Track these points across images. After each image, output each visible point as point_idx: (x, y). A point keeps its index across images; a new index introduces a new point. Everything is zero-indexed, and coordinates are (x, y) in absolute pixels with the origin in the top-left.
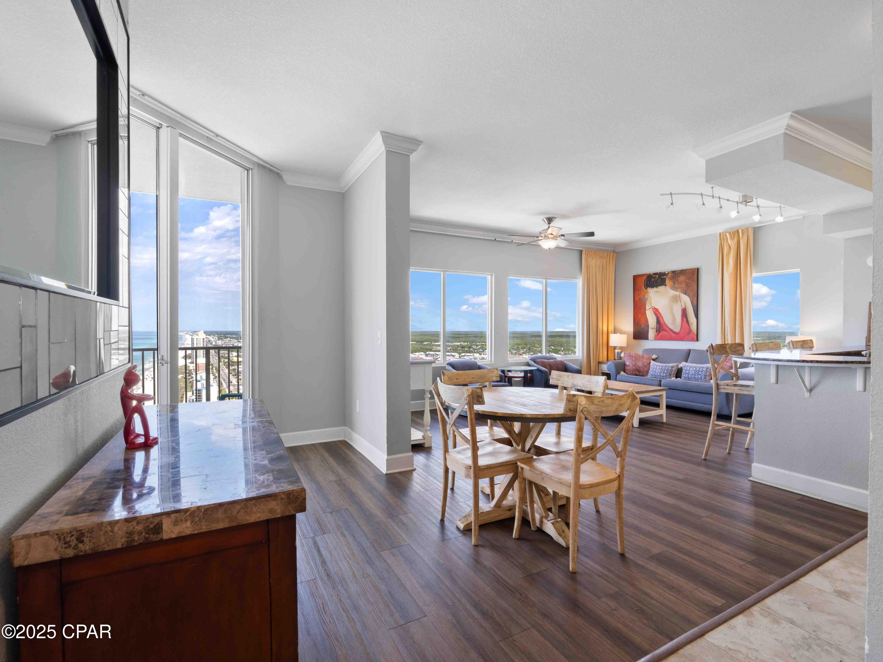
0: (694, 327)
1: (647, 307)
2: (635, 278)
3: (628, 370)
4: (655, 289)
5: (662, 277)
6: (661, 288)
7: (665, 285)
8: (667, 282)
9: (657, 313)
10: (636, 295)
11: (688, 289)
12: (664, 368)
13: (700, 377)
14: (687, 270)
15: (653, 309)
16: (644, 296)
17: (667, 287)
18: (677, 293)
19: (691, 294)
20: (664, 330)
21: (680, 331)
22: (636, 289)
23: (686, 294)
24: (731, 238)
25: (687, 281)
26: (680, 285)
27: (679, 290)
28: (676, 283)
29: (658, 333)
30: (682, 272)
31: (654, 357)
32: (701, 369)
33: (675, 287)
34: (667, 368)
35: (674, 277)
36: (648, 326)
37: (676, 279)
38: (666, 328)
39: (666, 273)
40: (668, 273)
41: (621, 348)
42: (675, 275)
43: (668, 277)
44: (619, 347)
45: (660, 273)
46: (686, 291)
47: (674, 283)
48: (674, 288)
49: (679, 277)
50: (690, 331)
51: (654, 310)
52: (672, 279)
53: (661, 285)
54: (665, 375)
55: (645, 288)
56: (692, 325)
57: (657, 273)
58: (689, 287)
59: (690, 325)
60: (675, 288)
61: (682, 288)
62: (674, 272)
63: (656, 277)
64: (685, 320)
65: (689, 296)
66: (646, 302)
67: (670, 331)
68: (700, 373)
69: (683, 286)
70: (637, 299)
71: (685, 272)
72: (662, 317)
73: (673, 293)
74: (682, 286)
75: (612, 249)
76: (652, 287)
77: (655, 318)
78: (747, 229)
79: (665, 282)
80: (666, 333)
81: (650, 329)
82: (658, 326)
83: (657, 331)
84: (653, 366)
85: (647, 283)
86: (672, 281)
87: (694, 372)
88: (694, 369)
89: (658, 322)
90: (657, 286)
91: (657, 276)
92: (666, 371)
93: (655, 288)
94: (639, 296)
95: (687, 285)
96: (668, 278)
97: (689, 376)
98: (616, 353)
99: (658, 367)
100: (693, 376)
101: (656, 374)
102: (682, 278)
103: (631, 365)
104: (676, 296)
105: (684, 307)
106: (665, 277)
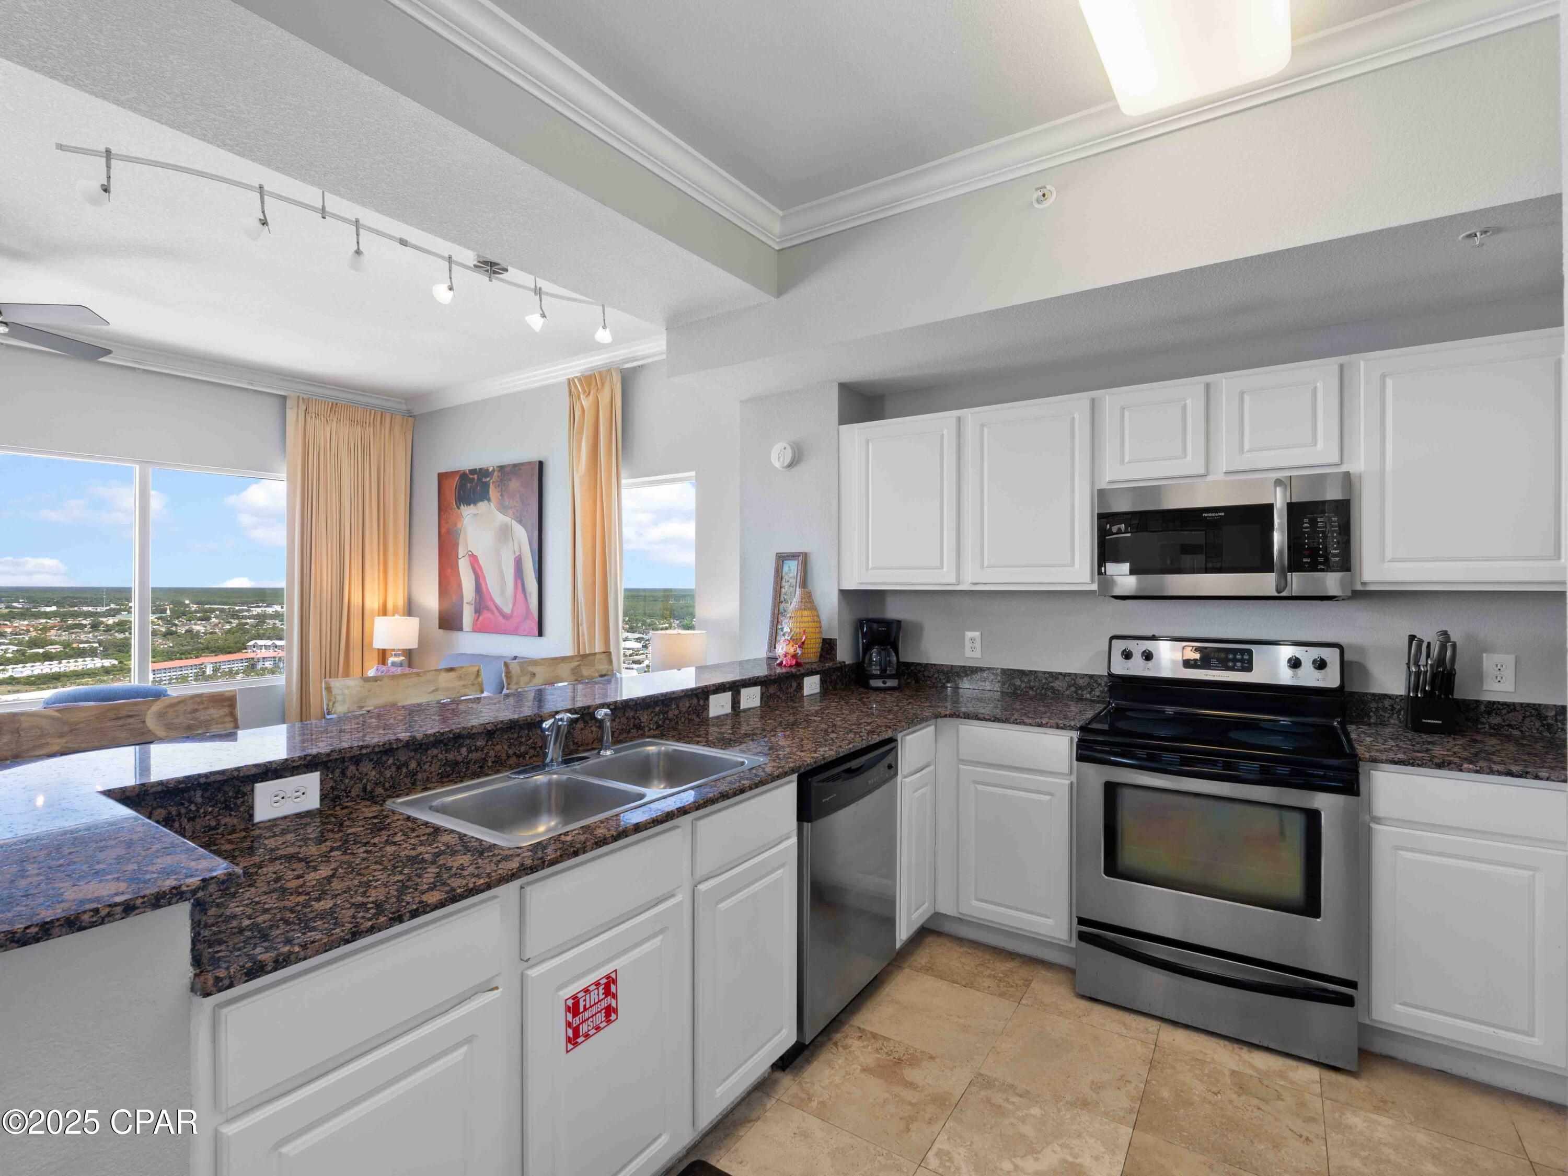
0: (534, 604)
1: (461, 553)
2: (442, 477)
4: (472, 509)
5: (484, 479)
6: (482, 506)
7: (489, 500)
8: (493, 492)
10: (443, 522)
11: (523, 510)
14: (522, 464)
15: (470, 555)
17: (492, 504)
18: (507, 519)
19: (531, 522)
20: (488, 609)
21: (512, 611)
22: (443, 509)
23: (520, 522)
24: (584, 392)
25: (523, 491)
26: (511, 502)
28: (506, 496)
29: (478, 615)
30: (516, 469)
35: (501, 481)
36: (461, 597)
37: (504, 484)
38: (490, 604)
39: (490, 470)
40: (494, 470)
43: (494, 479)
44: (399, 650)
45: (480, 470)
47: (501, 495)
48: (502, 508)
49: (510, 479)
50: (528, 612)
51: (471, 558)
52: (499, 486)
53: (482, 500)
55: (456, 504)
56: (530, 596)
57: (475, 470)
58: (527, 507)
59: (528, 595)
60: (504, 507)
61: (515, 507)
62: (501, 468)
63: (474, 479)
64: (519, 585)
65: (524, 526)
66: (458, 539)
67: (497, 613)
69: (517, 502)
70: (443, 530)
71: (520, 469)
72: (484, 578)
73: (501, 518)
74: (515, 504)
75: (404, 407)
76: (468, 502)
77: (474, 577)
78: (609, 371)
79: (488, 492)
80: (490, 616)
81: (465, 606)
82: (478, 599)
83: (476, 613)
85: (459, 492)
89: (479, 589)
90: (475, 502)
91: (475, 476)
93: (472, 505)
94: (448, 525)
95: (523, 501)
96: (493, 483)
102: (514, 483)
104: (506, 526)
105: (517, 554)
106: (488, 479)
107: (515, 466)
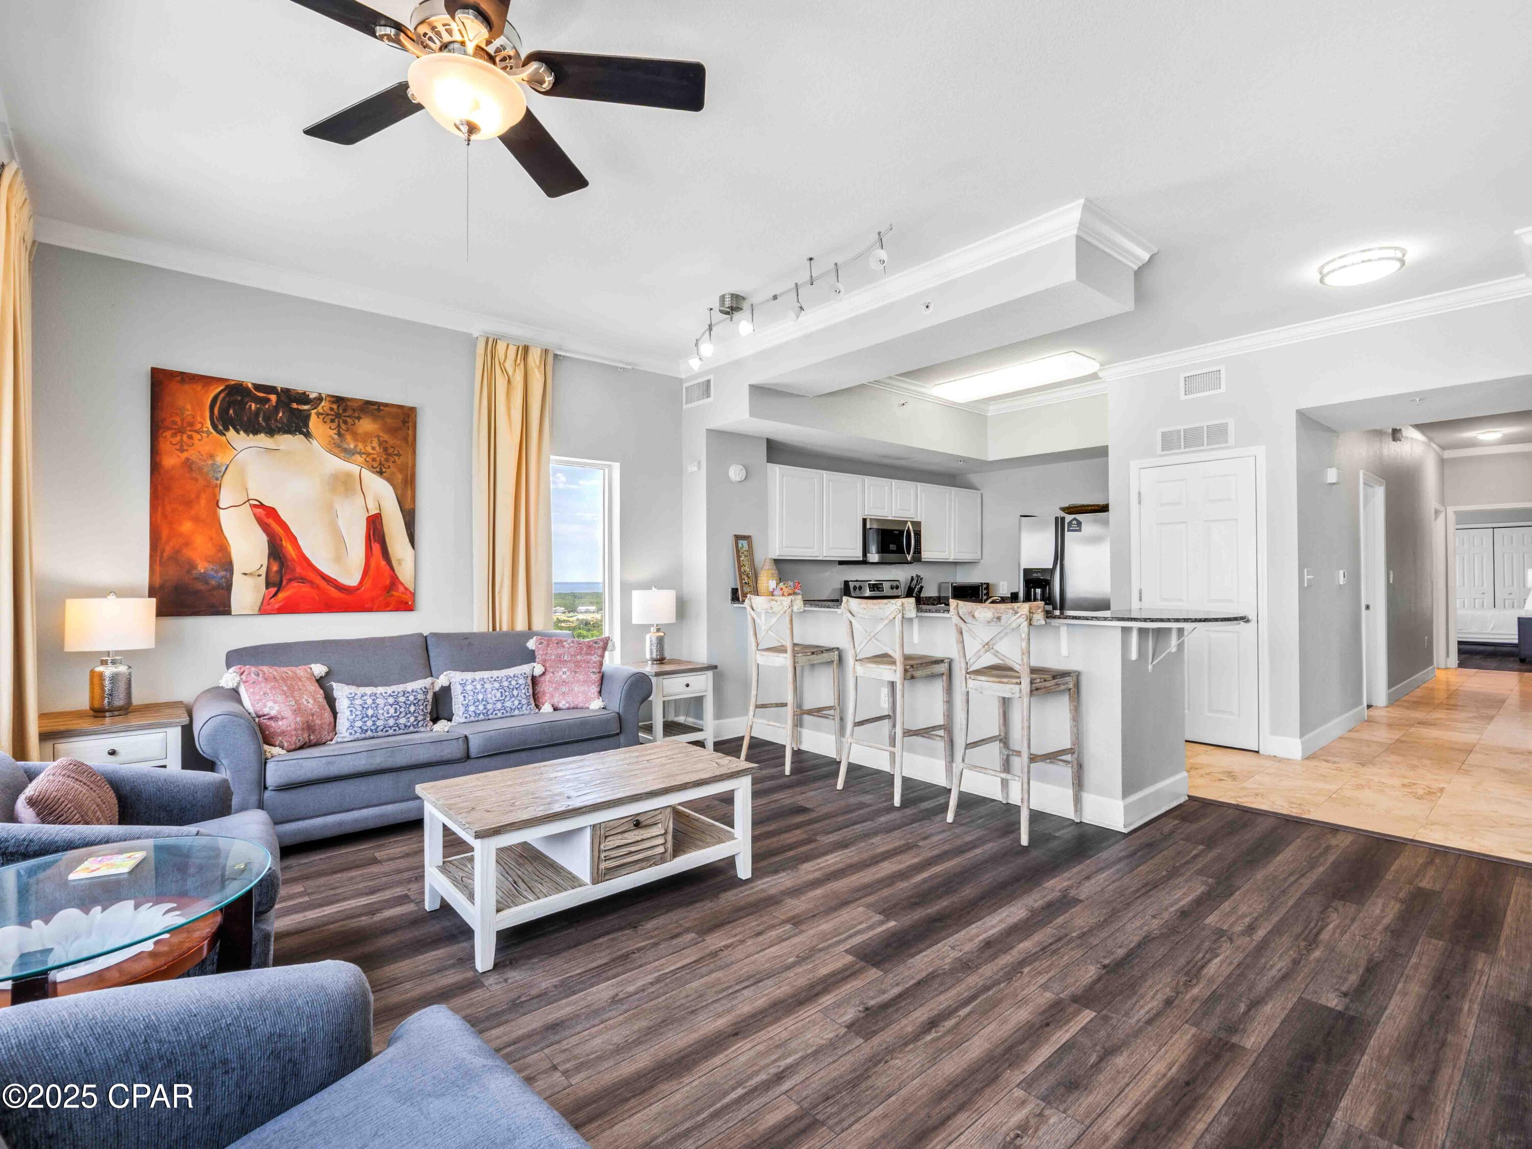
0: (405, 573)
1: (225, 498)
3: (283, 733)
4: (262, 440)
5: (295, 406)
6: (288, 442)
7: (308, 435)
8: (314, 423)
9: (270, 521)
10: (165, 446)
11: (387, 460)
12: (402, 699)
13: (516, 703)
14: (387, 405)
15: (252, 506)
16: (211, 456)
17: (314, 442)
18: (354, 468)
19: (399, 477)
21: (361, 583)
22: (166, 423)
23: (381, 473)
25: (385, 437)
26: (360, 446)
27: (358, 458)
28: (348, 437)
29: (273, 590)
30: (370, 408)
31: (319, 669)
32: (514, 683)
33: (346, 446)
34: (411, 698)
35: (338, 415)
36: (228, 566)
37: (345, 422)
38: (311, 576)
39: (312, 396)
40: (320, 399)
41: (129, 656)
42: (345, 410)
43: (320, 409)
44: (118, 653)
45: (286, 391)
46: (380, 464)
47: (339, 434)
48: (339, 449)
49: (359, 418)
50: (395, 581)
51: (259, 510)
52: (332, 421)
53: (290, 432)
54: (412, 719)
55: (215, 427)
56: (399, 564)
57: (275, 388)
58: (390, 455)
59: (394, 564)
60: (345, 450)
61: (368, 454)
62: (339, 400)
63: (268, 400)
64: (376, 548)
65: (389, 480)
66: (218, 478)
67: (323, 584)
68: (515, 693)
69: (373, 448)
70: (170, 461)
71: (379, 410)
72: (293, 540)
73: (336, 464)
74: (369, 449)
76: (252, 428)
77: (264, 538)
79: (307, 426)
80: (305, 589)
81: (237, 579)
82: (275, 568)
83: (268, 585)
84: (358, 702)
85: (224, 411)
86: (334, 425)
87: (499, 695)
88: (497, 685)
89: (276, 552)
90: (271, 432)
91: (273, 398)
92: (412, 709)
93: (260, 436)
94: (185, 455)
95: (385, 449)
96: (318, 414)
97: (489, 707)
98: (107, 682)
99: (380, 701)
100: (499, 705)
101: (379, 723)
102: (366, 425)
103: (287, 713)
104: (348, 476)
105: (373, 512)
106: (306, 407)
107: (368, 403)
